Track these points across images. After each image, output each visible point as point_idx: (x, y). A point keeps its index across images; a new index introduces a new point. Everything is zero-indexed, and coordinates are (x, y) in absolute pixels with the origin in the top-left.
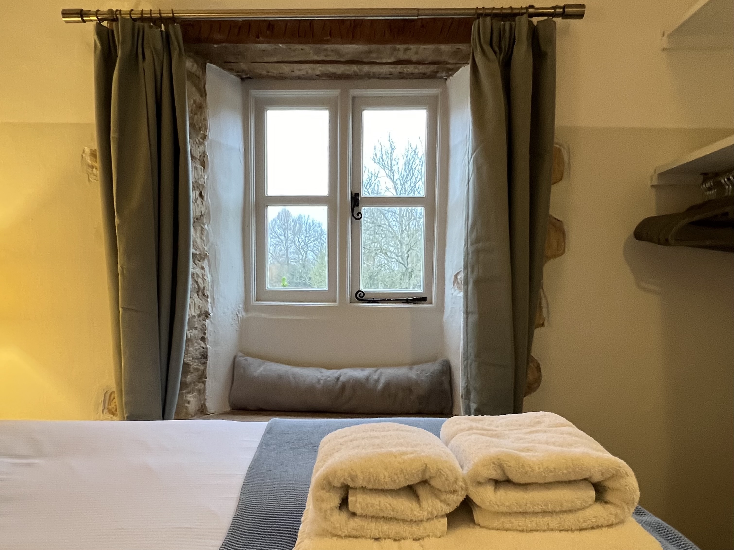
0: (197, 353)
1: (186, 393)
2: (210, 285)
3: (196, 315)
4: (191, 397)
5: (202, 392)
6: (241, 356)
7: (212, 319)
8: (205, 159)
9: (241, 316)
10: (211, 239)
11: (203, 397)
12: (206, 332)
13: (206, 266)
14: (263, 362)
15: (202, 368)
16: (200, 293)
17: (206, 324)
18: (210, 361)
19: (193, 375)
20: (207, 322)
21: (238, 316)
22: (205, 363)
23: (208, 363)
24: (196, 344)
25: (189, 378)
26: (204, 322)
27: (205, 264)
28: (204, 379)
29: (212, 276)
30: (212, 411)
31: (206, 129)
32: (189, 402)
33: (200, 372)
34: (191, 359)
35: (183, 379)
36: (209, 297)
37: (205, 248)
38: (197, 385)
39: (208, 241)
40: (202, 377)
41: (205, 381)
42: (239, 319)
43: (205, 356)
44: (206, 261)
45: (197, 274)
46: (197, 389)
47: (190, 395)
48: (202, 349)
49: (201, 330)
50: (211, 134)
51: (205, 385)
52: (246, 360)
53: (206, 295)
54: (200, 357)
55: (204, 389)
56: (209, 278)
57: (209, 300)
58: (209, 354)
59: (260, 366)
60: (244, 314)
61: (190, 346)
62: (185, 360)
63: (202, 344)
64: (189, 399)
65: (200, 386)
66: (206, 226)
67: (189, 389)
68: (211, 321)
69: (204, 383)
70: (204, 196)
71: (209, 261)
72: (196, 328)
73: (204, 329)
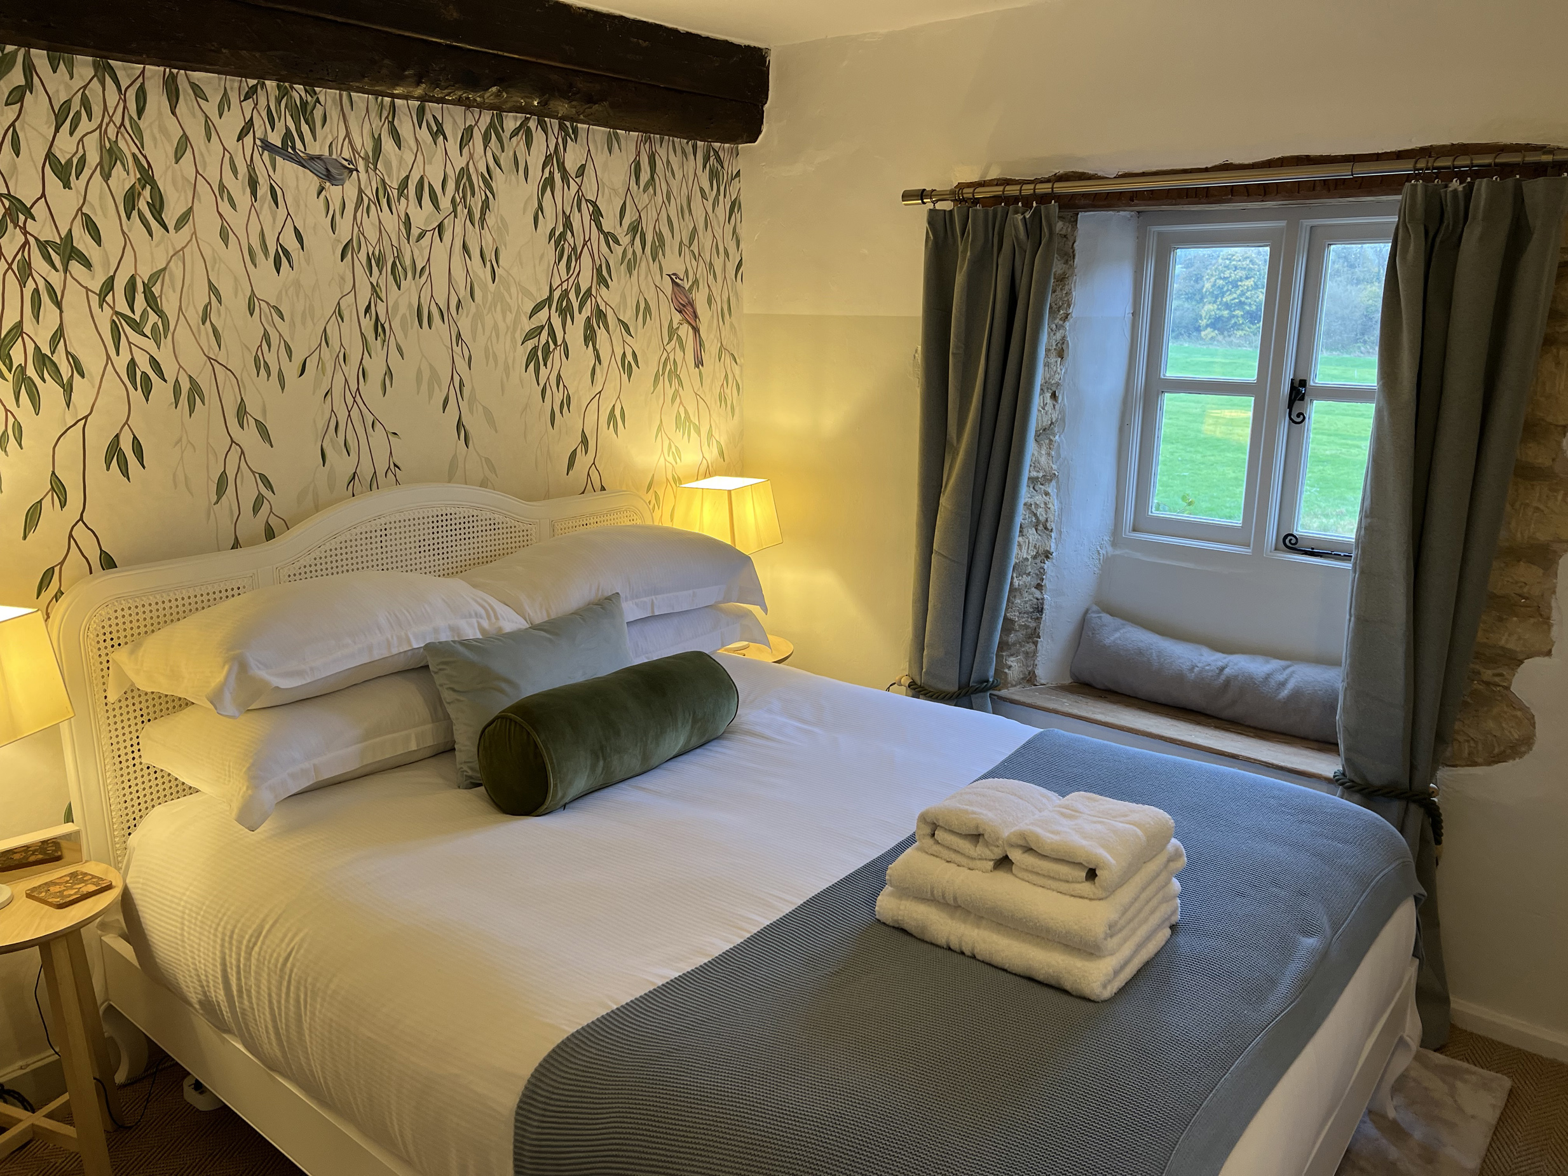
0: (1027, 605)
1: (1006, 656)
2: (1057, 514)
3: (1029, 557)
4: (1012, 661)
5: (1031, 656)
6: (1093, 612)
7: (1054, 561)
8: (1064, 347)
9: (1105, 553)
10: (1063, 454)
11: (1032, 662)
12: (1044, 577)
13: (1053, 490)
14: (1123, 624)
15: (1033, 624)
16: (1041, 527)
17: (1046, 567)
18: (1047, 616)
19: (1019, 634)
20: (1048, 565)
21: (1099, 554)
22: (1038, 619)
23: (1044, 619)
24: (1026, 595)
25: (1012, 638)
26: (1042, 565)
27: (1051, 488)
28: (1035, 639)
29: (1061, 503)
30: (1043, 682)
31: (1069, 306)
32: (1010, 667)
33: (1029, 630)
34: (1017, 614)
35: (1005, 638)
36: (1054, 530)
37: (1053, 466)
38: (1024, 646)
39: (1059, 455)
40: (1033, 636)
41: (1037, 641)
42: (1101, 558)
43: (1039, 609)
44: (1054, 483)
45: (1036, 504)
46: (1023, 652)
47: (1012, 659)
48: (1036, 600)
49: (1037, 575)
50: (1075, 311)
51: (1036, 647)
52: (1100, 618)
53: (1050, 528)
54: (1031, 610)
55: (1035, 652)
56: (1055, 505)
57: (1053, 535)
58: (1045, 607)
59: (1117, 630)
60: (1110, 549)
61: (1017, 597)
62: (1008, 615)
63: (1037, 594)
64: (1009, 663)
65: (1029, 647)
66: (1057, 437)
67: (1013, 650)
68: (1052, 562)
69: (1036, 643)
70: (1058, 397)
71: (1057, 482)
72: (1029, 574)
73: (1041, 575)
